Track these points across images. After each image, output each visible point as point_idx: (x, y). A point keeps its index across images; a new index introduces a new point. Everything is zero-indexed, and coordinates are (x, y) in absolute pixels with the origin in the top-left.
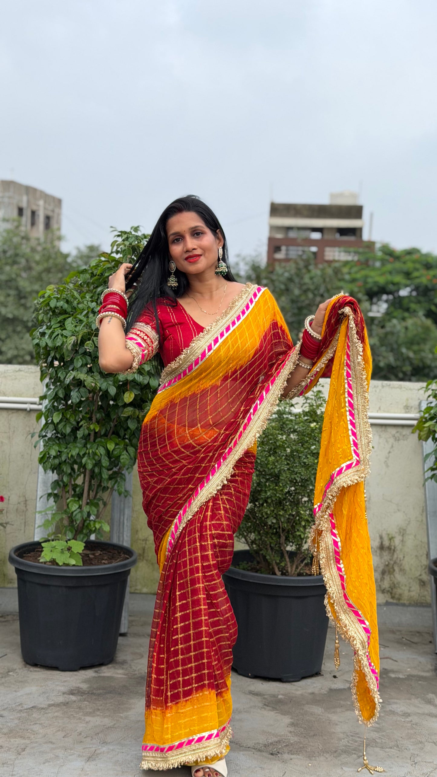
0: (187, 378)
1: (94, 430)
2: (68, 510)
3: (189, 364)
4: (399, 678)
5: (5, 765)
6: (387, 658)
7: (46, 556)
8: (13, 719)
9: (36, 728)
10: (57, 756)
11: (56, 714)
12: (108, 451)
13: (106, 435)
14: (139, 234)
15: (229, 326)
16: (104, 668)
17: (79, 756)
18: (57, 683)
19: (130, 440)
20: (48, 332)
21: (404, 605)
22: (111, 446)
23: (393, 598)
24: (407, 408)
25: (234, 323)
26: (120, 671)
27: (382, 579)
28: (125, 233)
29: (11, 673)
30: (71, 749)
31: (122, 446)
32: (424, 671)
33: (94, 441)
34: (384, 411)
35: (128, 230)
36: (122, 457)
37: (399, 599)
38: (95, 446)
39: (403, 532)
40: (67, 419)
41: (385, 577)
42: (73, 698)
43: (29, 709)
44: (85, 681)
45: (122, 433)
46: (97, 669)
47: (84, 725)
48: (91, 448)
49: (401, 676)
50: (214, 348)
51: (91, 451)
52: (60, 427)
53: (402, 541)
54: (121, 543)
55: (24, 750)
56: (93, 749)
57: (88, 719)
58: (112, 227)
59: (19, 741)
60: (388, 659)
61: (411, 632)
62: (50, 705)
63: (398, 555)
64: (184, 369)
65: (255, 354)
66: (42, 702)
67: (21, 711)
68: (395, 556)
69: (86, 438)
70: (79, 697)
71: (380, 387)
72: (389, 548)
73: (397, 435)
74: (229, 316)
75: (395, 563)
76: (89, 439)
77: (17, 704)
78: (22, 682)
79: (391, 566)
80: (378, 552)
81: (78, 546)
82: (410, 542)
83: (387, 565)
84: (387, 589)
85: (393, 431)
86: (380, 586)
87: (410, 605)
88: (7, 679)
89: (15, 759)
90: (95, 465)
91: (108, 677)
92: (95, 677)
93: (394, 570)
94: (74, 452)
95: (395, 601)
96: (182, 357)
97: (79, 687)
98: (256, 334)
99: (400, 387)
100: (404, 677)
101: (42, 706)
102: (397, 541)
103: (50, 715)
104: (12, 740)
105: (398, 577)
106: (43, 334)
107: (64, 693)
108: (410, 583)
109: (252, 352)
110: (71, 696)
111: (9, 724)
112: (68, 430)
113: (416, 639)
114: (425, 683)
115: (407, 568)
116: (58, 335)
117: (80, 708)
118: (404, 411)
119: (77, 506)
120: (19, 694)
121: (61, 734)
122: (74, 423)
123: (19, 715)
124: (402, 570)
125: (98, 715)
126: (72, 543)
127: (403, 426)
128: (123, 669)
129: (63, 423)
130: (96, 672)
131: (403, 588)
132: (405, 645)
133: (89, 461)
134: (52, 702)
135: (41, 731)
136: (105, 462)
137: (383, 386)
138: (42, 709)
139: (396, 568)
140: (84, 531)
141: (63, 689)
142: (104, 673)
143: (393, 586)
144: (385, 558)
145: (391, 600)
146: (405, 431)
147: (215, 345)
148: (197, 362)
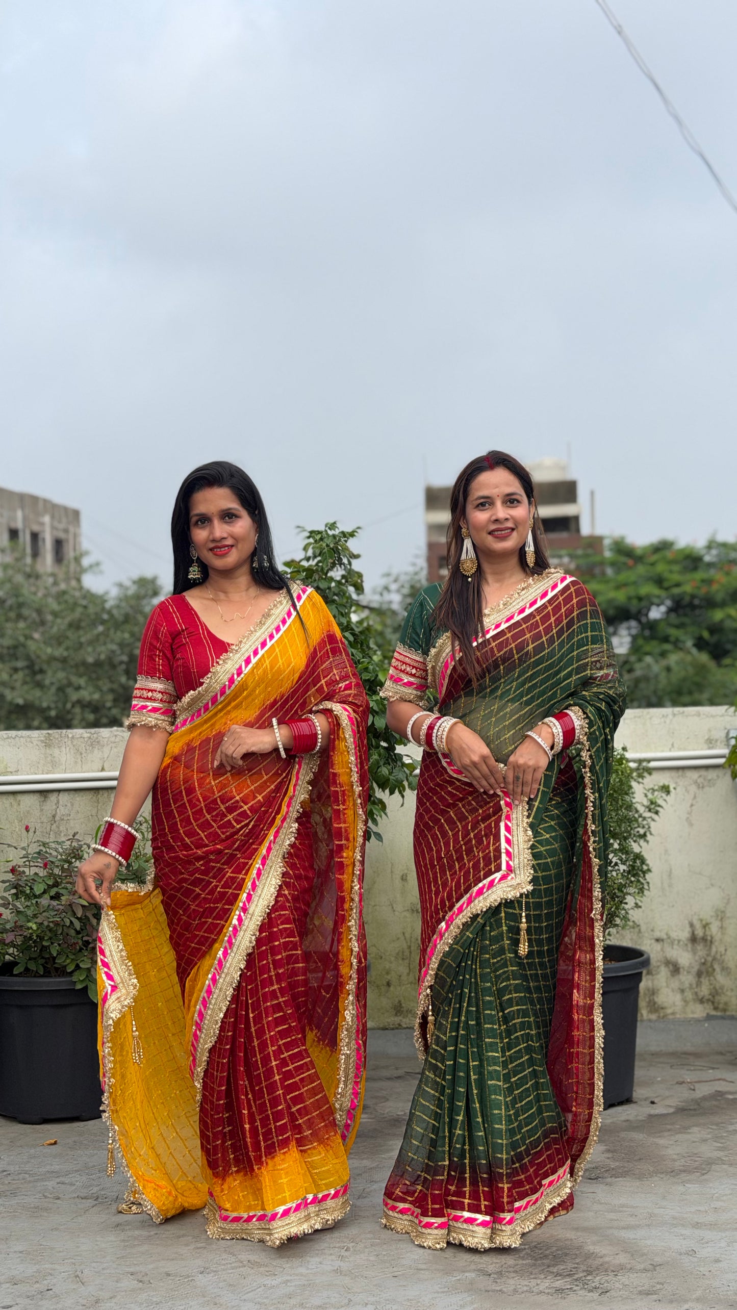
15: (265, 641)
23: (716, 1009)
24: (710, 743)
25: (271, 636)
27: (699, 984)
28: (317, 532)
34: (680, 749)
37: (725, 1010)
39: (721, 915)
41: (702, 980)
53: (722, 928)
63: (718, 948)
65: (300, 678)
68: (714, 949)
71: (670, 717)
72: (704, 939)
73: (700, 780)
74: (264, 628)
75: (714, 959)
79: (709, 964)
80: (690, 945)
83: (704, 964)
84: (707, 997)
85: (694, 775)
86: (696, 993)
93: (714, 970)
95: (719, 1014)
96: (203, 686)
98: (302, 650)
102: (714, 929)
105: (721, 979)
115: (731, 965)
118: (706, 746)
124: (725, 969)
127: (707, 767)
131: (729, 993)
137: (674, 715)
139: (716, 966)
143: (715, 993)
144: (700, 953)
145: (713, 1013)
146: (712, 774)
147: (246, 666)
148: (223, 692)
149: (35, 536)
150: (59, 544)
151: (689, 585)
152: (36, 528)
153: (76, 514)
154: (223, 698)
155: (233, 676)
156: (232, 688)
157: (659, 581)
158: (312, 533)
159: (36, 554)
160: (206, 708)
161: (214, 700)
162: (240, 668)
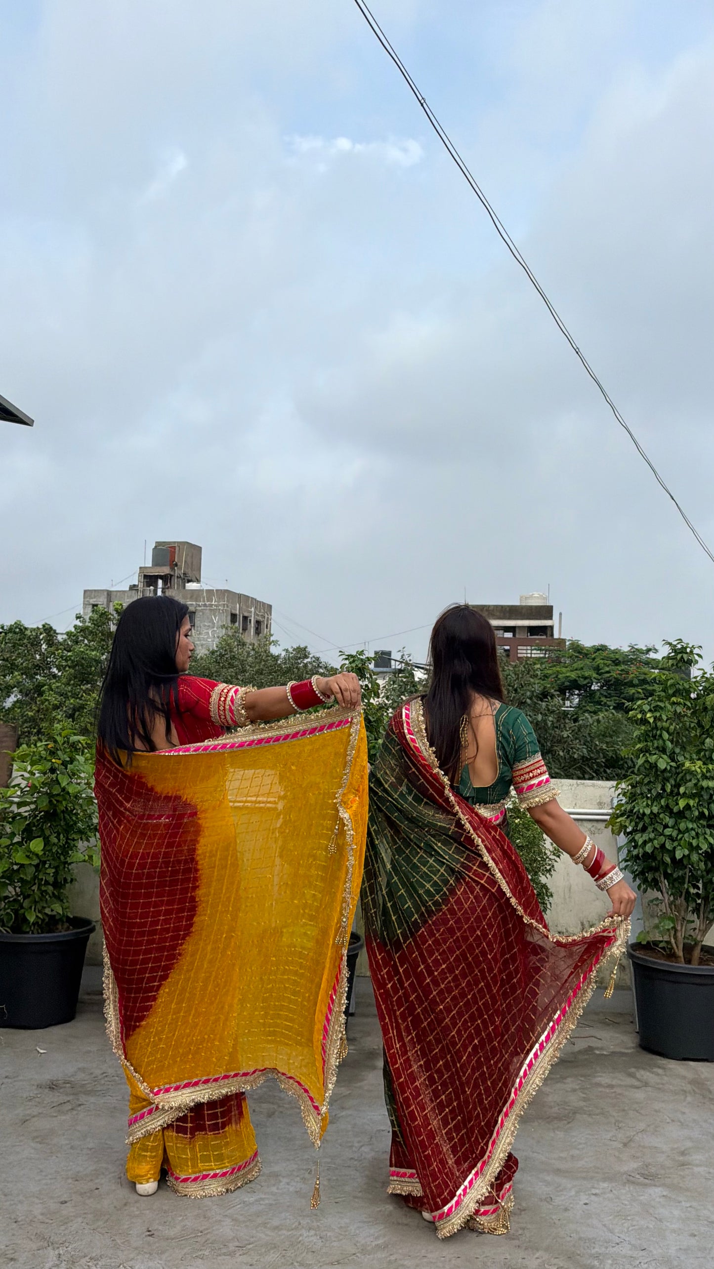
4: (603, 1055)
6: (591, 1037)
14: (364, 657)
24: (601, 805)
28: (352, 656)
32: (627, 1048)
35: (354, 654)
49: (605, 1053)
58: (340, 652)
60: (593, 1038)
99: (593, 786)
100: (608, 1053)
114: (627, 1059)
118: (598, 807)
146: (600, 826)
149: (245, 618)
150: (258, 623)
151: (615, 672)
152: (246, 614)
153: (270, 607)
157: (597, 669)
159: (244, 629)
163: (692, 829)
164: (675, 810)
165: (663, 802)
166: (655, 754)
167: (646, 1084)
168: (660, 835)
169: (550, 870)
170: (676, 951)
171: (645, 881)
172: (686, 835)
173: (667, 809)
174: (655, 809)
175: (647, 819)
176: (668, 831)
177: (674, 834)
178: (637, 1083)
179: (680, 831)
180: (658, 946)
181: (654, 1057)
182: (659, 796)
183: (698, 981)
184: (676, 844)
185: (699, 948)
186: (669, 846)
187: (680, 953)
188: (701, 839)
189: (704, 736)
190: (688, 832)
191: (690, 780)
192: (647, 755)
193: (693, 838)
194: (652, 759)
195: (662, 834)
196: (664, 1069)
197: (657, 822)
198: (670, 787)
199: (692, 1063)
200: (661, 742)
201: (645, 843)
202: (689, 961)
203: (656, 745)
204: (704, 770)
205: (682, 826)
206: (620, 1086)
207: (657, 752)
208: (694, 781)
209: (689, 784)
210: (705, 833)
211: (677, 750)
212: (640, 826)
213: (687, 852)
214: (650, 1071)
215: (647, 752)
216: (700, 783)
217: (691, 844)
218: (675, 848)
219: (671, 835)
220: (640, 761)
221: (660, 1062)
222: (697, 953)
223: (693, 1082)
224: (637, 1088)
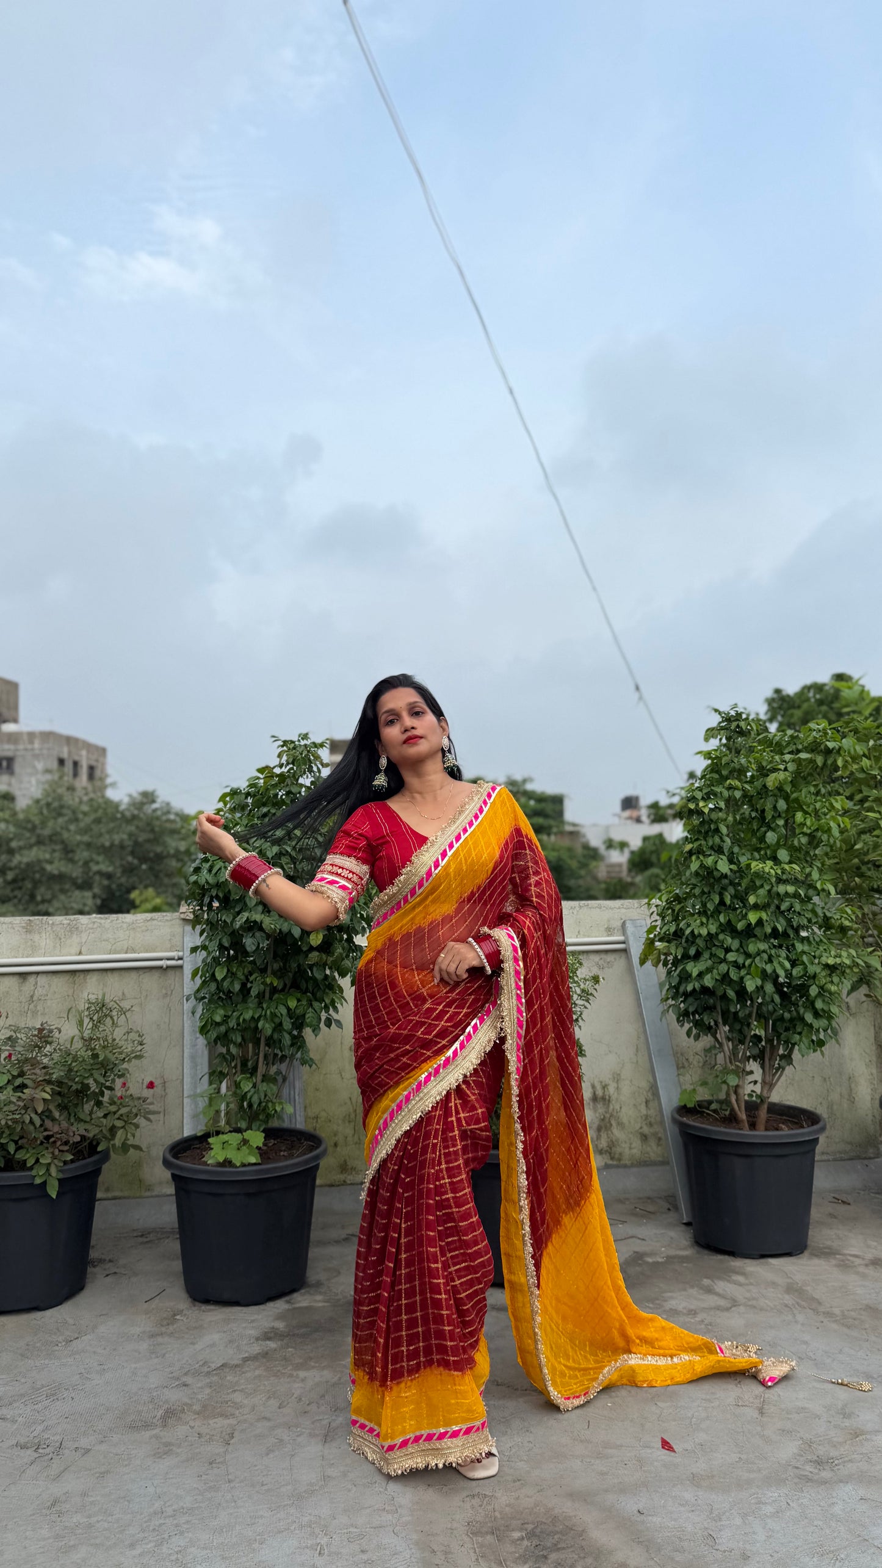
0: (408, 906)
1: (272, 983)
2: (238, 1091)
3: (411, 886)
4: (658, 1263)
5: (214, 1465)
6: (632, 1237)
7: (216, 1154)
8: (202, 1388)
9: (237, 1397)
10: (281, 1440)
11: (257, 1372)
12: (289, 1009)
13: (283, 990)
15: (459, 834)
16: (295, 1295)
17: (311, 1435)
18: (244, 1325)
19: (313, 994)
20: (207, 866)
21: (625, 1166)
22: (292, 1004)
23: (612, 1158)
24: (609, 931)
25: (465, 830)
26: (319, 1297)
27: (599, 1137)
29: (178, 1317)
30: (297, 1426)
31: (304, 1002)
32: (681, 1249)
33: (271, 998)
34: (584, 936)
36: (307, 1016)
37: (619, 1160)
38: (273, 1004)
39: (617, 1078)
40: (233, 974)
41: (602, 1134)
42: (272, 1345)
43: (218, 1368)
44: (280, 1317)
45: (303, 985)
46: (287, 1298)
47: (300, 1385)
48: (268, 1008)
49: (660, 1260)
50: (442, 863)
51: (268, 1012)
52: (226, 984)
53: (618, 1088)
54: (293, 1126)
55: (232, 1436)
56: (325, 1422)
57: (302, 1374)
59: (220, 1423)
60: (634, 1239)
61: (639, 1198)
62: (246, 1360)
63: (614, 1106)
64: (404, 894)
65: (494, 868)
66: (232, 1356)
67: (208, 1373)
68: (611, 1107)
69: (260, 996)
70: (279, 1343)
71: (578, 909)
72: (603, 1098)
73: (601, 962)
74: (458, 822)
75: (611, 1115)
76: (264, 997)
77: (201, 1363)
78: (196, 1328)
79: (607, 1120)
81: (257, 1138)
82: (626, 1089)
83: (603, 1120)
84: (605, 1149)
85: (597, 958)
86: (596, 1145)
87: (632, 1165)
88: (175, 1326)
89: (225, 1452)
90: (274, 1030)
91: (306, 1308)
92: (289, 1310)
93: (611, 1125)
94: (248, 1015)
95: (615, 1163)
96: (402, 878)
97: (273, 1328)
98: (494, 842)
99: (600, 907)
100: (663, 1260)
101: (236, 1362)
102: (611, 1090)
103: (249, 1375)
104: (211, 1422)
105: (617, 1133)
106: (197, 870)
107: (257, 1339)
108: (630, 1139)
109: (491, 865)
110: (268, 1342)
111: (200, 1397)
112: (237, 987)
113: (651, 1208)
114: (690, 1265)
115: (625, 1120)
116: (220, 869)
117: (285, 1359)
118: (606, 934)
119: (251, 1085)
120: (198, 1347)
121: (274, 1403)
122: (242, 977)
123: (208, 1381)
124: (621, 1124)
125: (313, 1367)
126: (248, 1135)
127: (607, 951)
128: (320, 1293)
129: (228, 980)
130: (288, 1302)
131: (623, 1145)
132: (643, 1216)
133: (267, 1025)
134: (247, 1355)
135: (246, 1402)
136: (287, 1024)
137: (580, 907)
138: (237, 1366)
139: (613, 1122)
140: (261, 1117)
141: (252, 1332)
142: (300, 1302)
143: (612, 1144)
144: (600, 1111)
145: (611, 1162)
146: (610, 958)
147: (443, 860)
148: (421, 884)
154: (421, 890)
155: (430, 869)
156: (429, 881)
158: (285, 743)
160: (406, 900)
161: (413, 892)
162: (437, 860)
163: (764, 951)
164: (740, 926)
165: (722, 918)
166: (710, 855)
167: (735, 1303)
168: (721, 963)
169: (577, 1020)
170: (739, 1113)
171: (697, 1024)
172: (757, 960)
173: (729, 928)
174: (713, 929)
175: (700, 943)
176: (731, 957)
177: (741, 960)
178: (722, 1303)
179: (748, 955)
180: (708, 1109)
181: (720, 1257)
182: (717, 912)
183: (778, 1151)
184: (743, 972)
185: (766, 1106)
186: (734, 975)
187: (743, 1116)
188: (775, 963)
189: (763, 829)
190: (759, 955)
191: (762, 886)
192: (701, 857)
193: (766, 963)
194: (709, 861)
195: (724, 960)
196: (743, 1274)
197: (715, 945)
198: (729, 897)
199: (773, 1261)
200: (717, 840)
201: (701, 975)
202: (753, 1126)
203: (710, 843)
204: (779, 872)
205: (752, 948)
206: (704, 1309)
207: (713, 853)
208: (767, 887)
209: (761, 892)
210: (779, 956)
211: (736, 849)
212: (692, 952)
213: (759, 982)
214: (728, 1281)
215: (699, 853)
216: (775, 889)
217: (764, 971)
218: (742, 978)
219: (736, 962)
220: (694, 866)
221: (733, 1264)
222: (763, 1114)
223: (790, 1289)
224: (728, 1309)
